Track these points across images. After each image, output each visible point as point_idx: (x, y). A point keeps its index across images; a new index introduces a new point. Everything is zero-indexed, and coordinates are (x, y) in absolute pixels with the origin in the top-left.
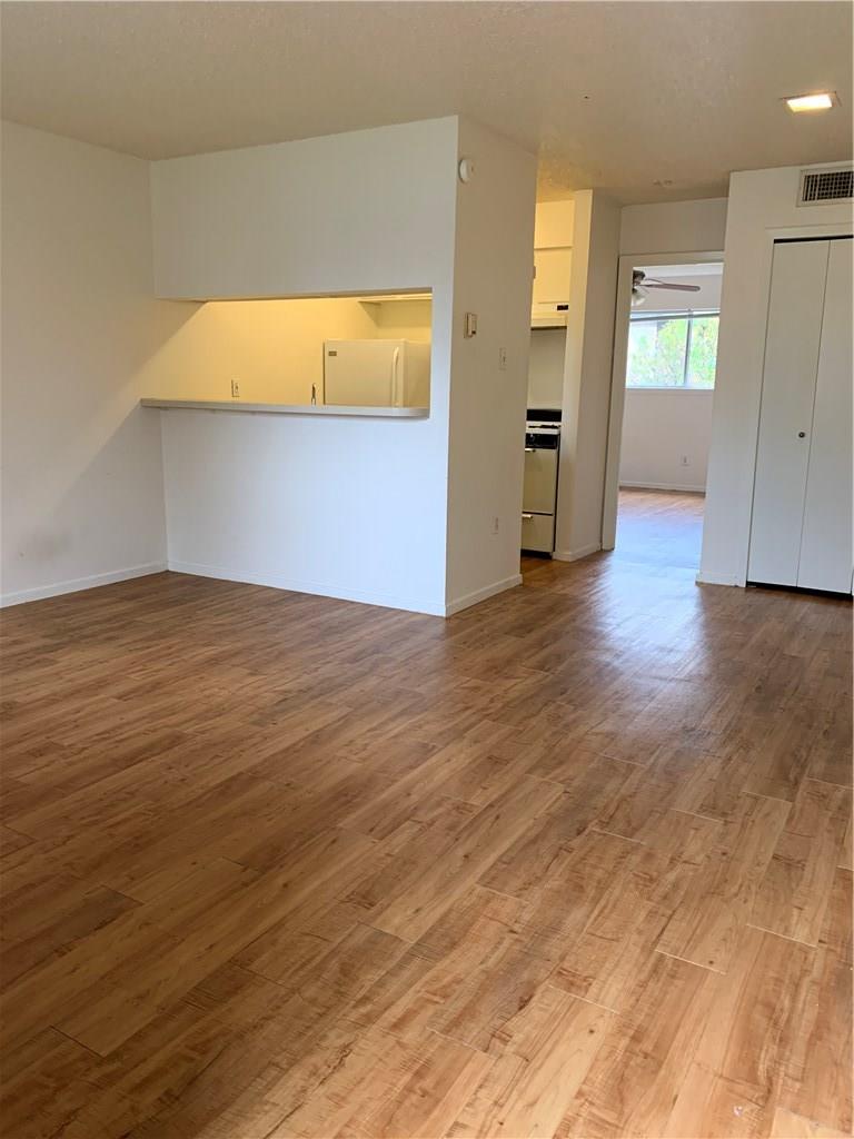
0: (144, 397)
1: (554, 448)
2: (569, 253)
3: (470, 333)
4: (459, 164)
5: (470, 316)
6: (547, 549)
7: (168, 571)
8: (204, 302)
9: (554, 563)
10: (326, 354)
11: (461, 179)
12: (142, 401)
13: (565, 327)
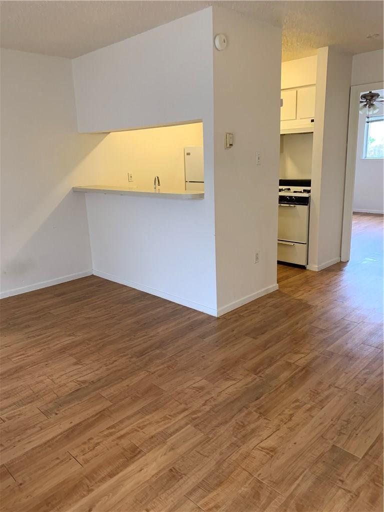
0: (74, 186)
1: (307, 205)
2: (314, 88)
3: (228, 146)
4: (214, 39)
5: (228, 135)
6: (303, 263)
7: (93, 275)
8: (109, 133)
9: (308, 272)
10: (186, 154)
11: (217, 49)
12: (73, 188)
13: (312, 132)
